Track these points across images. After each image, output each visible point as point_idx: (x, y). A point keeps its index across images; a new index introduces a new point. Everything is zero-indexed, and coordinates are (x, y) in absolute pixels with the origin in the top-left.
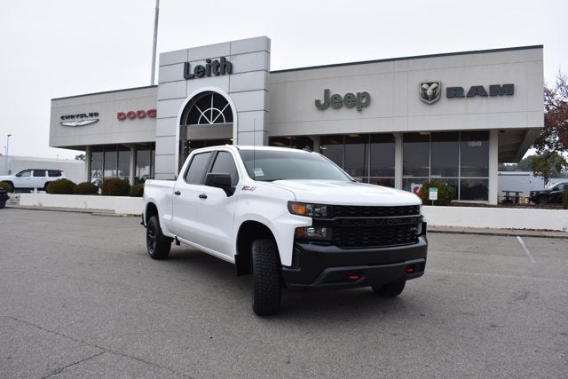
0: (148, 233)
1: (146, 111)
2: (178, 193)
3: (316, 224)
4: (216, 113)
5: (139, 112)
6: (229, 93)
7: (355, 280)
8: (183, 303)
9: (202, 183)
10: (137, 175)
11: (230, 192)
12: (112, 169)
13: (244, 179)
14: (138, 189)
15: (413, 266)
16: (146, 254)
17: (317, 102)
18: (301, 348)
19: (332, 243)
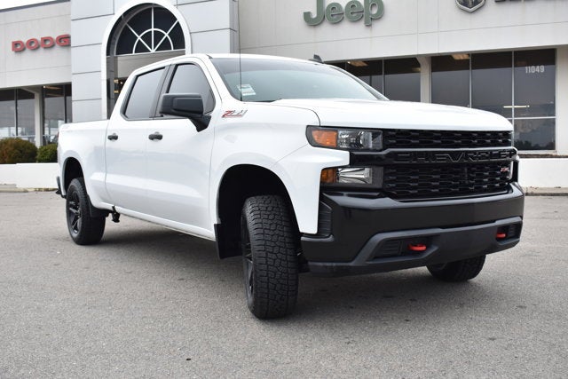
0: (68, 206)
1: (55, 37)
2: (114, 138)
3: (356, 161)
4: (158, 36)
5: (45, 40)
6: (177, 5)
7: (422, 252)
8: (133, 306)
9: (153, 117)
10: (47, 133)
11: (201, 124)
12: (9, 126)
13: (224, 101)
14: (49, 152)
15: (504, 228)
16: (65, 239)
17: (307, 16)
18: (344, 368)
19: (384, 193)
